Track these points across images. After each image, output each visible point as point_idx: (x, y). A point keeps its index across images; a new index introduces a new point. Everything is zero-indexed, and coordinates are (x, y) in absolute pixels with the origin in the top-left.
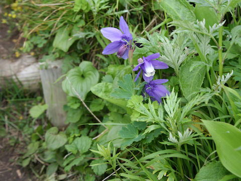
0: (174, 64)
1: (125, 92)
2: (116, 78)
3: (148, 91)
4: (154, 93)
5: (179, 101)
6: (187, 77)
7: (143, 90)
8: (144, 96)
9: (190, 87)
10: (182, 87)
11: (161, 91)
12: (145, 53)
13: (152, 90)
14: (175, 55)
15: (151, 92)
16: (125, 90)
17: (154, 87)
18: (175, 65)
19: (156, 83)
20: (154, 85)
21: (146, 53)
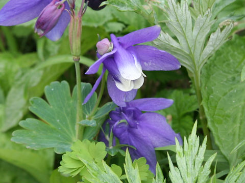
0: (190, 57)
1: (52, 130)
2: (13, 90)
3: (118, 131)
4: (135, 136)
5: (212, 159)
6: (225, 94)
7: (104, 125)
8: (107, 143)
9: (234, 121)
10: (212, 122)
11: (155, 131)
12: (101, 24)
13: (131, 128)
14: (195, 33)
15: (126, 133)
16: (52, 126)
17: (135, 118)
18: (192, 60)
19: (140, 108)
20: (136, 115)
21: (105, 25)
